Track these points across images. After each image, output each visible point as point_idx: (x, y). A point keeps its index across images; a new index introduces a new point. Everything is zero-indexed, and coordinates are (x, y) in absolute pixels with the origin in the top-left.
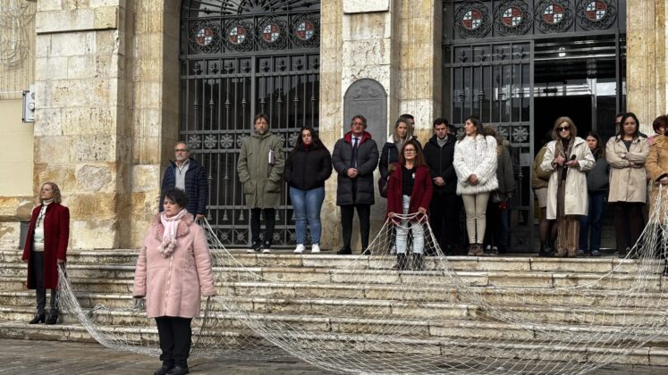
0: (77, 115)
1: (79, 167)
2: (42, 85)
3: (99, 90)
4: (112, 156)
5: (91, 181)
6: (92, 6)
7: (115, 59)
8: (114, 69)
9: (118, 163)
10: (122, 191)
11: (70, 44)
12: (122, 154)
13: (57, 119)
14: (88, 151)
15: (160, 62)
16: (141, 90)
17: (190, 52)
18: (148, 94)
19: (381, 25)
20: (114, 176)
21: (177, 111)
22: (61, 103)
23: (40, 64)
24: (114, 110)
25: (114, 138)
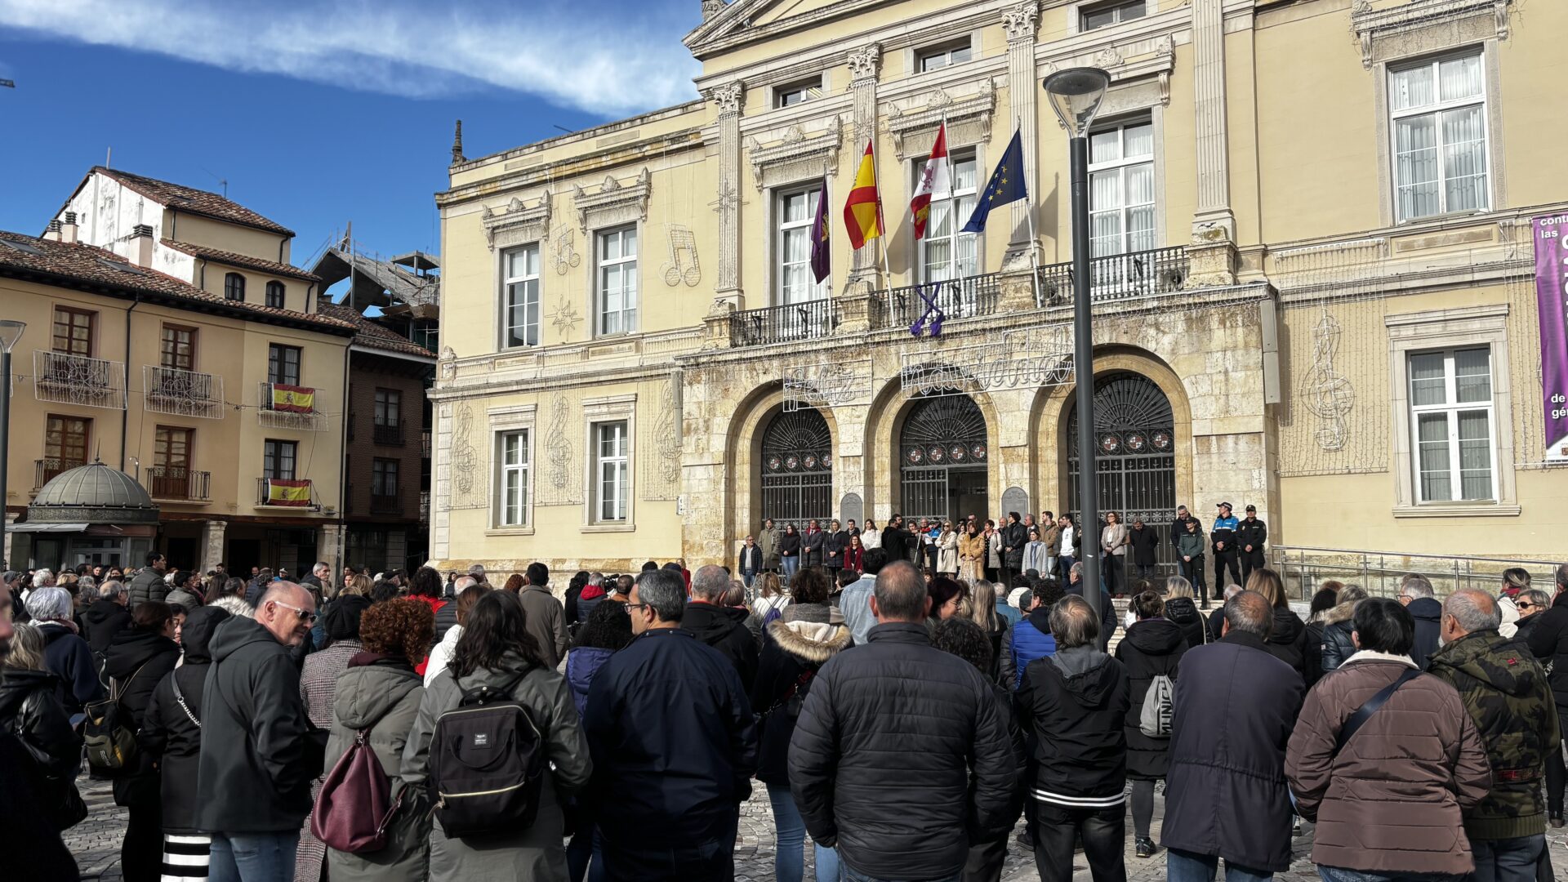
0: (704, 512)
1: (705, 542)
2: (686, 496)
3: (715, 498)
4: (722, 536)
5: (711, 550)
6: (711, 450)
7: (723, 480)
8: (722, 487)
9: (726, 539)
10: (728, 556)
11: (700, 473)
12: (728, 534)
13: (694, 515)
14: (710, 533)
15: (749, 481)
16: (738, 497)
17: (767, 473)
18: (742, 499)
19: (859, 463)
20: (723, 547)
21: (760, 507)
22: (695, 506)
23: (684, 483)
24: (723, 510)
25: (723, 526)
